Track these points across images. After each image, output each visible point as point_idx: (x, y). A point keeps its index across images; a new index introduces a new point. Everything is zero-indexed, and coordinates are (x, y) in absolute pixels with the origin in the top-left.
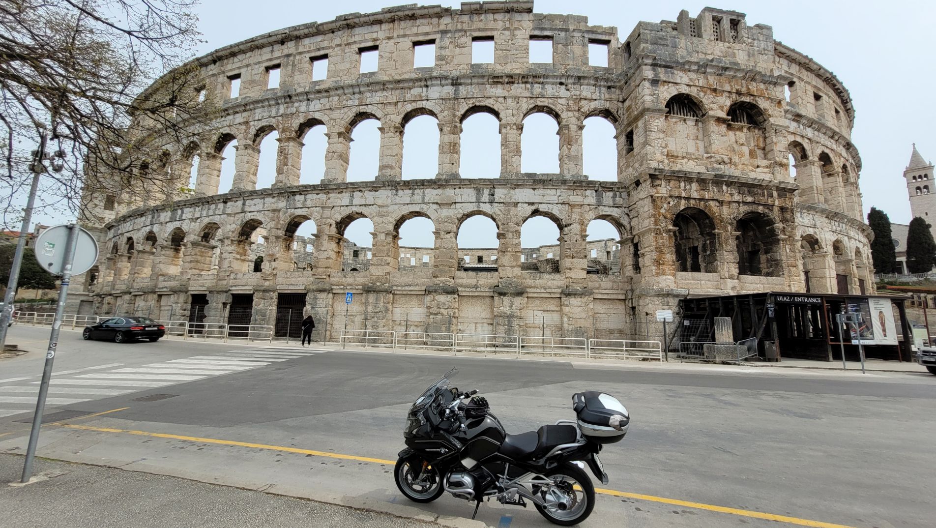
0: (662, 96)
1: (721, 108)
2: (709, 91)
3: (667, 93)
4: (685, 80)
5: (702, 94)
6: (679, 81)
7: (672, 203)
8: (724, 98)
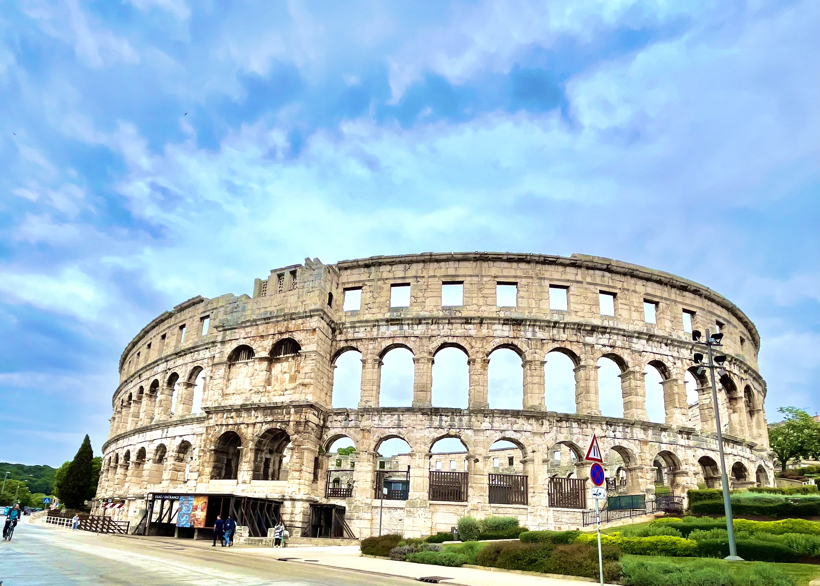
0: (226, 352)
1: (265, 349)
2: (258, 339)
3: (229, 348)
4: (243, 335)
5: (253, 342)
6: (238, 338)
7: (217, 430)
8: (268, 341)
